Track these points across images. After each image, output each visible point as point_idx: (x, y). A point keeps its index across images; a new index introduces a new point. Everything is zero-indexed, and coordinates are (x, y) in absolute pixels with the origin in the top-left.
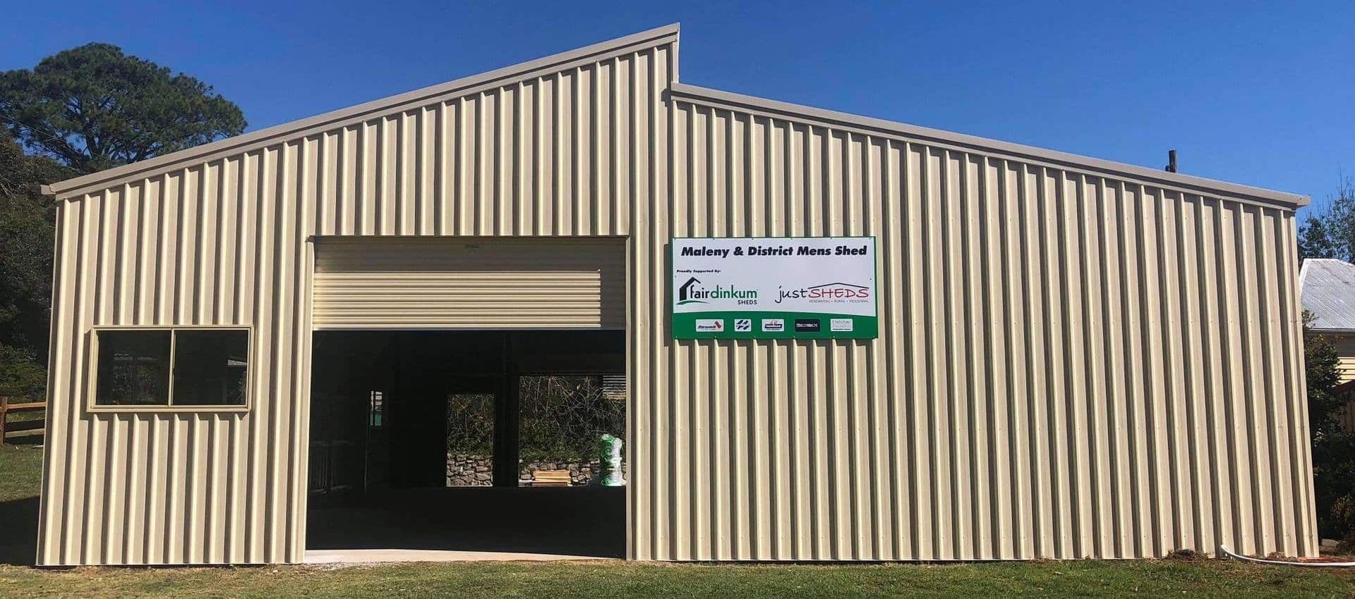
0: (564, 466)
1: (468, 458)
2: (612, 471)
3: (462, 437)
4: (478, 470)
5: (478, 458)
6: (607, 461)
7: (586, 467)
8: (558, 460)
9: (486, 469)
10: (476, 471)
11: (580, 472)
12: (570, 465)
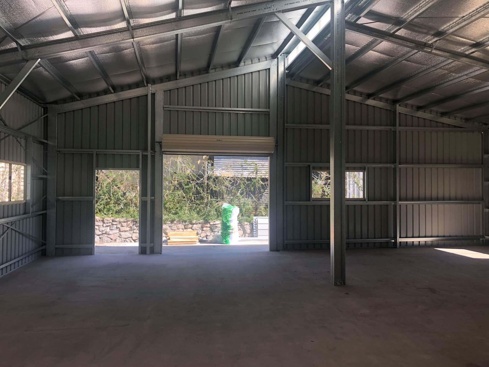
0: (190, 226)
1: (113, 221)
2: (232, 232)
3: (107, 204)
4: (121, 230)
5: (122, 220)
6: (228, 224)
7: (206, 227)
8: (185, 222)
9: (128, 229)
10: (120, 231)
11: (202, 230)
12: (195, 226)
